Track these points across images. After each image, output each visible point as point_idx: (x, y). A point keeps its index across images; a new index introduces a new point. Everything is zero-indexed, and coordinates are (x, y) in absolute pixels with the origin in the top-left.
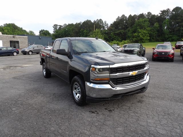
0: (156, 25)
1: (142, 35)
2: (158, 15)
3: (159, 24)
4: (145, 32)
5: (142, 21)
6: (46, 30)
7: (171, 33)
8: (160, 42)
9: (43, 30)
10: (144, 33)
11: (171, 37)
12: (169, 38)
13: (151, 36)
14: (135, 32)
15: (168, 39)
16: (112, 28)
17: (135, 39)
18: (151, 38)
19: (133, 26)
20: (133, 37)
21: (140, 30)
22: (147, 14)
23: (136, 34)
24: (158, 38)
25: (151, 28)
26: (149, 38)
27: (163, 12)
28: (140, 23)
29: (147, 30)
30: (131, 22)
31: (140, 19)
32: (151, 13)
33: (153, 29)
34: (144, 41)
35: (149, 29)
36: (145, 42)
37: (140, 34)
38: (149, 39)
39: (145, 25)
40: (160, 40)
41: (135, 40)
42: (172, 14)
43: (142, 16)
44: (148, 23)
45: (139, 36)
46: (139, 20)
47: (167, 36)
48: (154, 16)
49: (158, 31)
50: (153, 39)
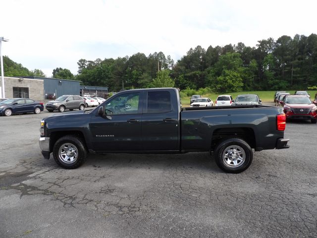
0: (253, 63)
1: (231, 79)
2: (254, 48)
3: (258, 63)
4: (235, 74)
5: (231, 57)
6: (65, 69)
7: (278, 77)
8: (260, 90)
9: (60, 68)
10: (234, 76)
11: (277, 84)
12: (274, 84)
13: (245, 81)
14: (218, 74)
15: (272, 86)
16: (180, 67)
17: (220, 85)
18: (246, 85)
19: (215, 64)
20: (217, 83)
21: (227, 72)
22: (237, 45)
23: (221, 78)
24: (256, 85)
25: (245, 68)
26: (242, 84)
27: (263, 43)
28: (227, 60)
29: (239, 72)
30: (212, 57)
31: (227, 53)
32: (243, 45)
33: (248, 70)
34: (234, 89)
35: (241, 69)
36: (236, 92)
37: (227, 78)
38: (242, 87)
39: (235, 64)
40: (260, 88)
41: (220, 87)
42: (277, 46)
43: (229, 48)
44: (240, 61)
45: (226, 82)
46: (224, 56)
47: (270, 82)
48: (249, 48)
49: (256, 73)
50: (249, 86)
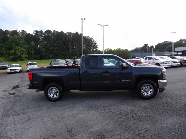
0: (33, 43)
1: (20, 52)
2: (32, 34)
3: (35, 43)
4: (22, 49)
5: (18, 38)
7: (47, 52)
8: (38, 59)
10: (22, 50)
11: (47, 55)
12: (46, 56)
13: (29, 53)
14: (10, 49)
15: (45, 57)
17: (12, 56)
18: (30, 56)
19: (6, 42)
20: (9, 54)
21: (16, 47)
22: (21, 31)
23: (12, 51)
24: (36, 56)
25: (28, 46)
26: (27, 56)
27: (37, 32)
28: (15, 40)
29: (24, 48)
30: (3, 37)
31: (15, 35)
32: (25, 31)
33: (30, 47)
34: (22, 59)
35: (26, 46)
36: (24, 60)
37: (17, 51)
38: (27, 57)
39: (21, 43)
40: (38, 58)
41: (12, 57)
42: (45, 35)
43: (15, 32)
44: (24, 41)
45: (16, 54)
46: (13, 37)
47: (44, 54)
48: (29, 34)
49: (35, 49)
50: (32, 57)
